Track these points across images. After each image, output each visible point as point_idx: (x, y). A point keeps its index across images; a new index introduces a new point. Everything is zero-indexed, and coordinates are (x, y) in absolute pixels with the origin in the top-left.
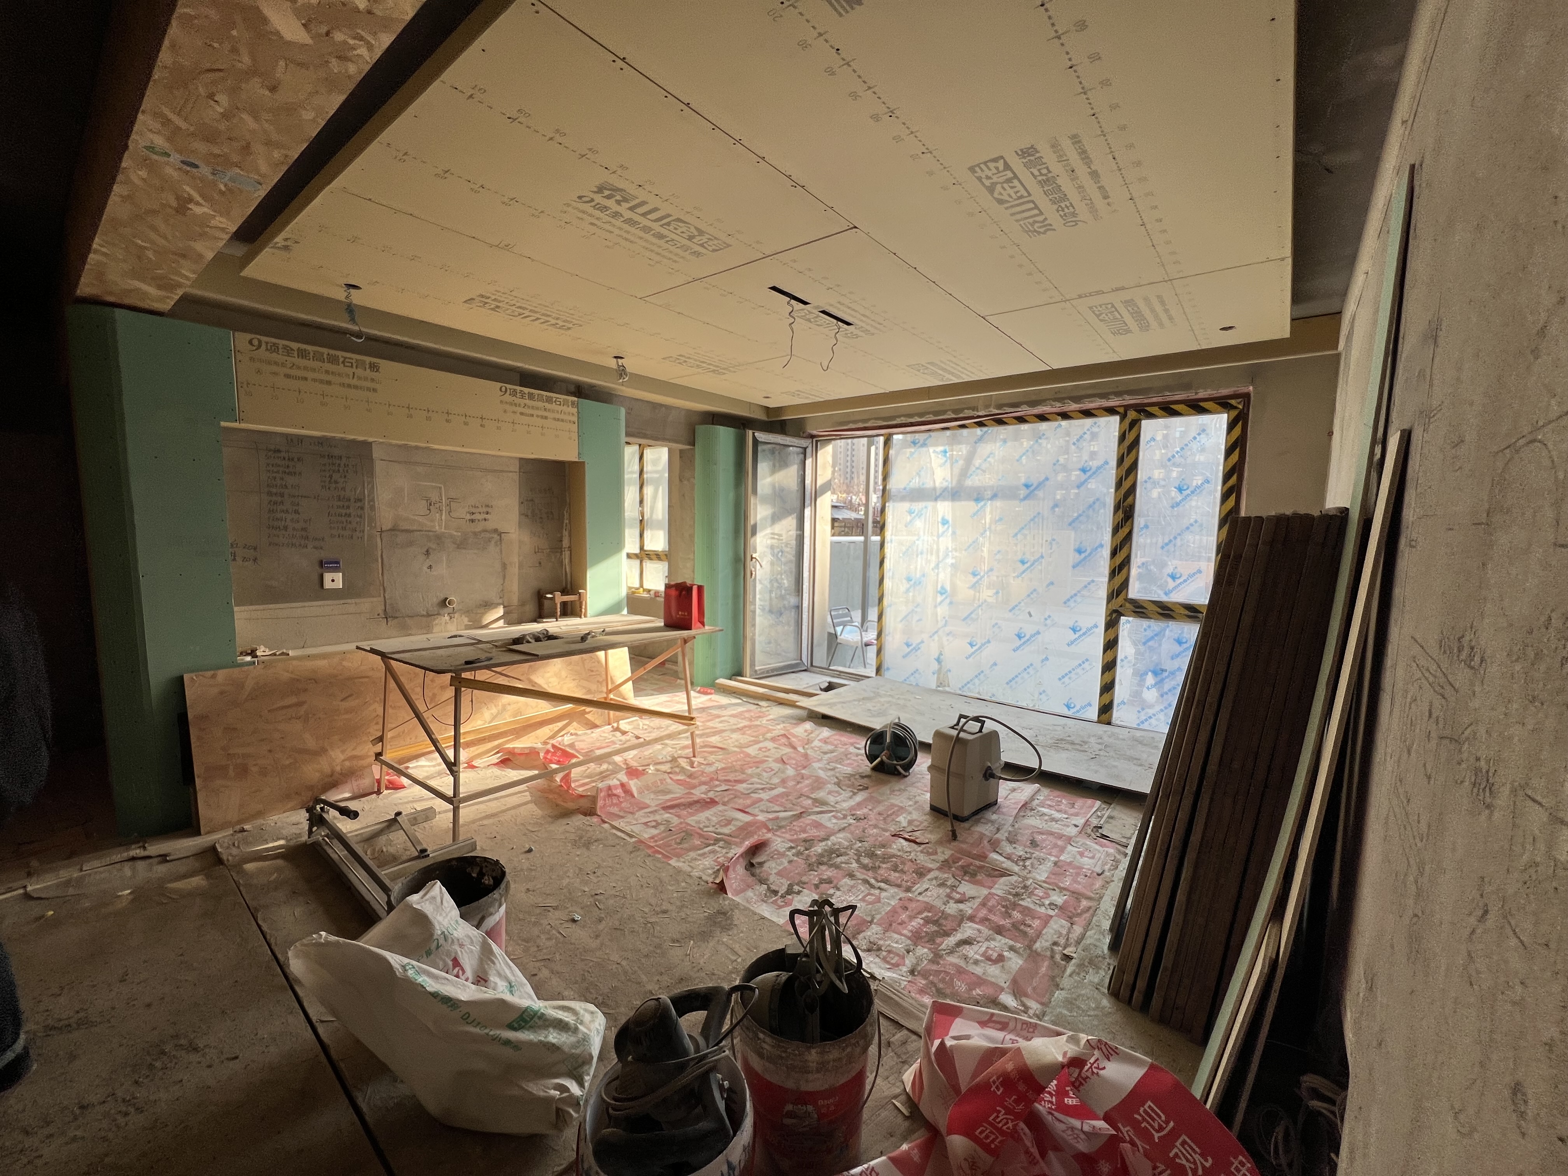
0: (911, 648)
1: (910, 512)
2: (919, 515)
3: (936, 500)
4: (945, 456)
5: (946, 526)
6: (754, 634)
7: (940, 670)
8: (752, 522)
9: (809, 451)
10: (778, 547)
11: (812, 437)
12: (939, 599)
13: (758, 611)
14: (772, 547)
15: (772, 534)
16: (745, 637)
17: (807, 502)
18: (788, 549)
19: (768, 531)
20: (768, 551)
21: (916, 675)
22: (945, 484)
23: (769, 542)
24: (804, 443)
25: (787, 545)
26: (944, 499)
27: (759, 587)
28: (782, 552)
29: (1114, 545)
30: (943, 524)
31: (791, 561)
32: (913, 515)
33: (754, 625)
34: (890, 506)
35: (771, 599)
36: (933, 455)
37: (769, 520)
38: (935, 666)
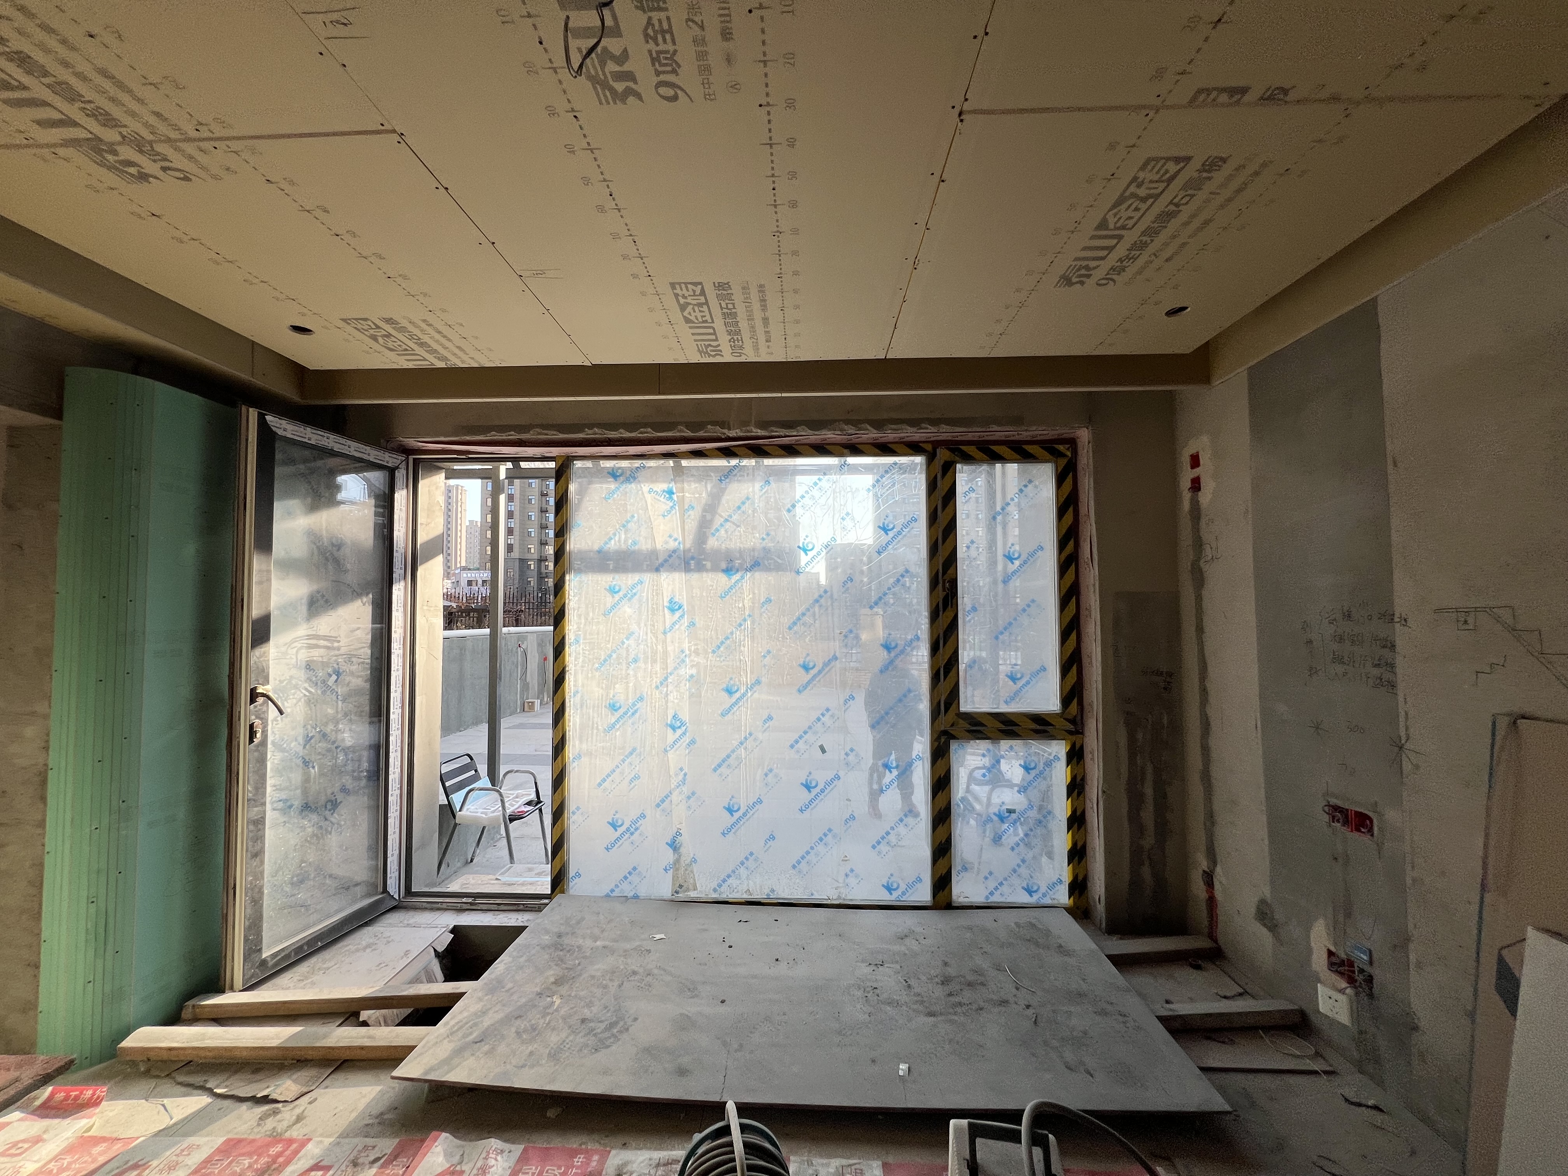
0: (621, 830)
1: (612, 591)
2: (629, 596)
3: (657, 570)
4: (671, 498)
5: (678, 614)
6: (259, 875)
7: (677, 861)
8: (256, 613)
9: (400, 475)
10: (324, 665)
11: (407, 451)
12: (671, 737)
13: (271, 816)
14: (309, 666)
15: (310, 637)
16: (229, 888)
17: (398, 571)
18: (354, 668)
19: (302, 631)
20: (302, 674)
21: (634, 878)
22: (672, 545)
23: (303, 655)
24: (389, 459)
25: (349, 658)
26: (673, 568)
27: (273, 759)
28: (338, 674)
29: (935, 636)
30: (672, 610)
31: (357, 692)
32: (617, 597)
33: (258, 854)
34: (572, 582)
35: (307, 780)
36: (649, 497)
37: (304, 609)
38: (669, 856)
